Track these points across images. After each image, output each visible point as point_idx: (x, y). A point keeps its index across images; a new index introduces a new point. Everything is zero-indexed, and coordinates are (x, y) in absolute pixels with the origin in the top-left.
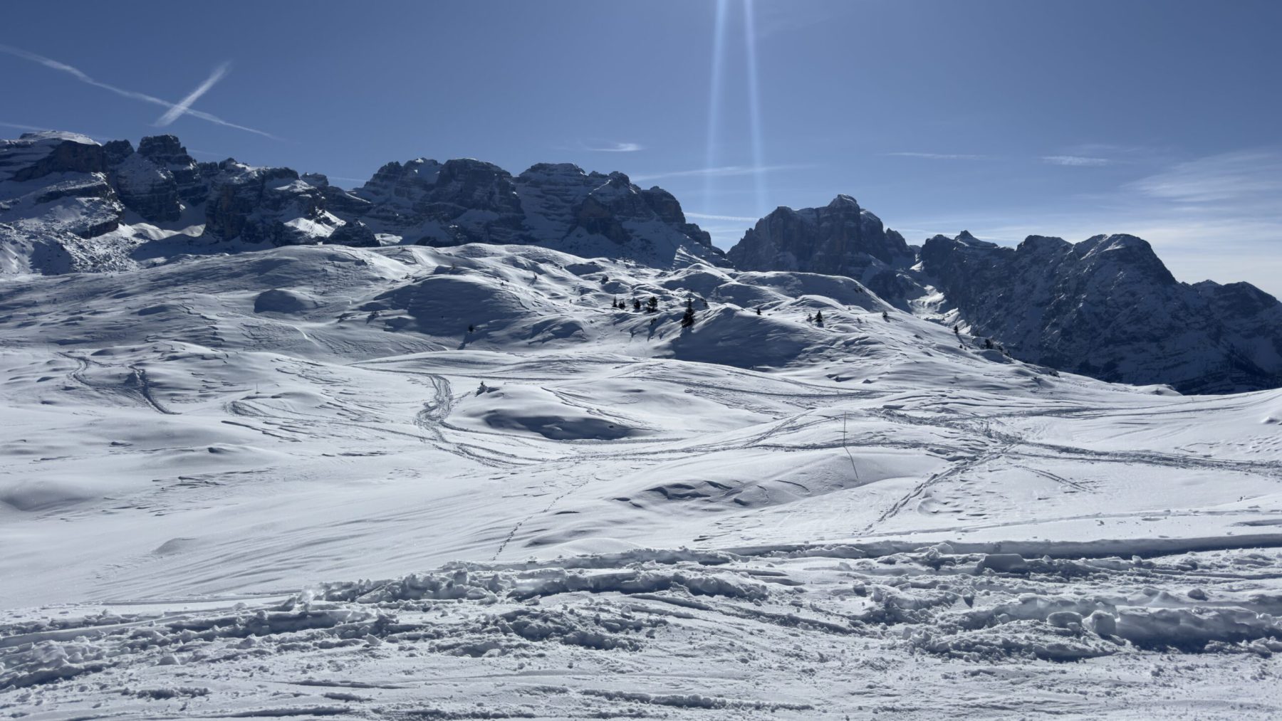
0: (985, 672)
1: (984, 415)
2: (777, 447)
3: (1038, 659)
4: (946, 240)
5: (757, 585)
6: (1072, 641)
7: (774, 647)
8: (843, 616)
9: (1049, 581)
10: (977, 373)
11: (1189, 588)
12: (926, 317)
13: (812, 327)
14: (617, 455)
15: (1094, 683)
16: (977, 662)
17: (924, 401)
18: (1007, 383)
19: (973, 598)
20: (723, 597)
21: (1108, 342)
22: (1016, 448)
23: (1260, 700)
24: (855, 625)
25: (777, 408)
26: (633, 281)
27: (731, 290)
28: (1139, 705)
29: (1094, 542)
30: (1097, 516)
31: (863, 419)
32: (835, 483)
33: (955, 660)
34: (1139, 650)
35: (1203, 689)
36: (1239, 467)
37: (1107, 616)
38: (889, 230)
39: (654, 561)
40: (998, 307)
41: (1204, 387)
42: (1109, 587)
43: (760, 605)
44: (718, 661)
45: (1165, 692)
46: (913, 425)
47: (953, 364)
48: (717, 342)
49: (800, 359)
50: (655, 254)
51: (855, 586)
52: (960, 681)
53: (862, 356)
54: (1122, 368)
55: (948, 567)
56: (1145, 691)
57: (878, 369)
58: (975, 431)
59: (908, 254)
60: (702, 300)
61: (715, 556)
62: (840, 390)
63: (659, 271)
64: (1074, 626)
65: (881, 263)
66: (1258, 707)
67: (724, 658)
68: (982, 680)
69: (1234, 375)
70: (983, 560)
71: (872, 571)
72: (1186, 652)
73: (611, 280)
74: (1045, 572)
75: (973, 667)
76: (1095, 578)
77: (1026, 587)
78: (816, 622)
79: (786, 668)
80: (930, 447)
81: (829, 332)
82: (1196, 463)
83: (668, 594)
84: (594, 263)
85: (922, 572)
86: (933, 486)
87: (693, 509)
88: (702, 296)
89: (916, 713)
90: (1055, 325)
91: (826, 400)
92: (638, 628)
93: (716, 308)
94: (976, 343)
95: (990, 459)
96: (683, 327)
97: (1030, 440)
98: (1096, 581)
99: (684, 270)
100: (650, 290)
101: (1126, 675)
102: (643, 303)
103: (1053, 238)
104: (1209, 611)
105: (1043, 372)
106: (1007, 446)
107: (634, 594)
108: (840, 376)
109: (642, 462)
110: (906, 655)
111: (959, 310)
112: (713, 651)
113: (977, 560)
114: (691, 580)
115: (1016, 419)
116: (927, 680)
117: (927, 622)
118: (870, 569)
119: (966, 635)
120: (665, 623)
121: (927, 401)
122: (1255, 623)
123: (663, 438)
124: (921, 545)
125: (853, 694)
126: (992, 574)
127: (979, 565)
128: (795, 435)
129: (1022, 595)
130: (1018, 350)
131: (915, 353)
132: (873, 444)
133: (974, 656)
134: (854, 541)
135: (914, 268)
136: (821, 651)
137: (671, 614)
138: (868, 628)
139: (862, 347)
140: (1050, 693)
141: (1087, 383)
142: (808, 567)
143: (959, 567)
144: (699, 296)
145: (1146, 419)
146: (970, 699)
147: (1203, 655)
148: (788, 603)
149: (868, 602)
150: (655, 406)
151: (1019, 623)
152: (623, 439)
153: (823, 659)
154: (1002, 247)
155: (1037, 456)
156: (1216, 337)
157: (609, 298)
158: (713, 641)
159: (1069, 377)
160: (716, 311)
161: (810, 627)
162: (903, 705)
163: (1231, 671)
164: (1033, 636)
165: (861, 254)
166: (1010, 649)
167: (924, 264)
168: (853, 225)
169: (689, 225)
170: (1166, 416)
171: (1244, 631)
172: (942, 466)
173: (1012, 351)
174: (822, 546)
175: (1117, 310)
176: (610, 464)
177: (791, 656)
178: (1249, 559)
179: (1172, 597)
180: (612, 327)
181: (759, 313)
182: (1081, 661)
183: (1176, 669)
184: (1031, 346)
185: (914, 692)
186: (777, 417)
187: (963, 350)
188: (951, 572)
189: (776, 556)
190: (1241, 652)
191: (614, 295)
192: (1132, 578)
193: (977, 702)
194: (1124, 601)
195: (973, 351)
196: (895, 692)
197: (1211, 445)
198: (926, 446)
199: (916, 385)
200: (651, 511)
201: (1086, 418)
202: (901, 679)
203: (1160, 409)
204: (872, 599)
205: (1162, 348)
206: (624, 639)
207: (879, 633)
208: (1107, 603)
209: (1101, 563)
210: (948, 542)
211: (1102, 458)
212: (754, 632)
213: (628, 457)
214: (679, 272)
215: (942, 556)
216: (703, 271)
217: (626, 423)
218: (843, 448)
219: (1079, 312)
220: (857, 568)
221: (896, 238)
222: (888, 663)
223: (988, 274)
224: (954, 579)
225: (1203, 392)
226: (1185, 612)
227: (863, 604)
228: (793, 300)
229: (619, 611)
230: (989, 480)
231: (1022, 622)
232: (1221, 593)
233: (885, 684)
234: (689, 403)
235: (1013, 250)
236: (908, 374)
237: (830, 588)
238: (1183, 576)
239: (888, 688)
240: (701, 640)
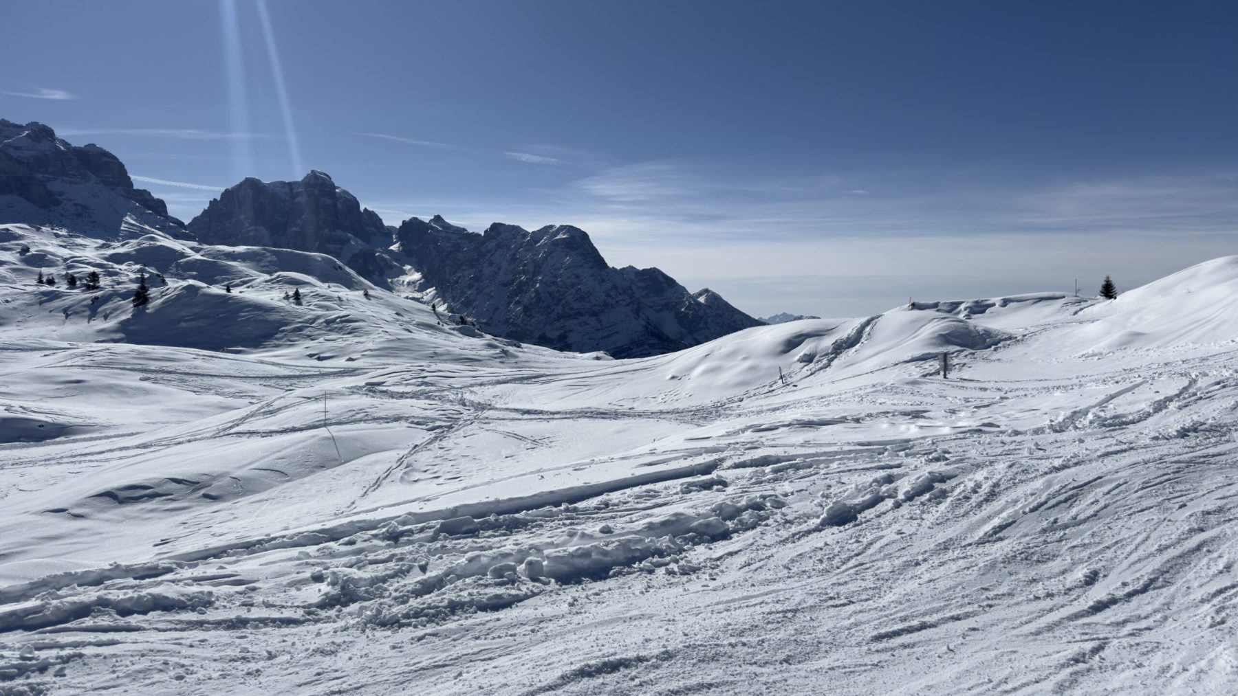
0: (430, 635)
1: (459, 386)
2: (251, 433)
3: (479, 612)
4: (421, 222)
5: (202, 592)
6: (507, 589)
7: (217, 656)
8: (298, 607)
9: (495, 536)
10: (454, 347)
11: (600, 525)
12: (405, 295)
13: (290, 306)
14: (49, 460)
15: (522, 624)
16: (425, 626)
17: (405, 376)
18: (479, 355)
19: (427, 564)
20: (159, 612)
21: (559, 318)
22: (487, 413)
23: (644, 610)
24: (309, 613)
25: (253, 391)
26: (66, 253)
27: (194, 265)
28: (556, 635)
29: (534, 495)
30: (539, 471)
31: (345, 397)
32: (316, 464)
33: (404, 629)
34: (561, 586)
35: (604, 610)
36: (653, 416)
37: (537, 561)
38: (366, 209)
39: (76, 585)
40: (470, 286)
41: (630, 352)
42: (541, 534)
43: (204, 613)
44: (148, 685)
45: (576, 619)
46: (395, 400)
47: (432, 339)
48: (179, 322)
49: (277, 339)
50: (95, 222)
51: (313, 573)
52: (408, 648)
53: (344, 334)
54: (572, 338)
55: (406, 538)
56: (562, 622)
57: (360, 347)
58: (451, 401)
59: (386, 234)
60: (158, 275)
61: (156, 568)
62: (322, 370)
63: (101, 242)
64: (510, 575)
65: (360, 242)
66: (642, 617)
67: (155, 680)
68: (427, 643)
69: (650, 342)
70: (438, 526)
71: (332, 555)
72: (595, 580)
73: (33, 251)
74: (492, 529)
75: (420, 632)
76: (533, 527)
77: (475, 545)
78: (267, 619)
79: (229, 675)
80: (410, 420)
81: (308, 310)
82: (624, 414)
83: (88, 622)
84: (8, 230)
85: (381, 548)
86: (415, 457)
87: (152, 511)
88: (158, 270)
89: (363, 690)
90: (518, 303)
91: (307, 380)
92: (43, 669)
93: (176, 285)
94: (452, 319)
95: (465, 426)
96: (135, 306)
97: (498, 406)
98: (534, 530)
99: (134, 242)
100: (89, 264)
101: (548, 611)
102: (80, 279)
103: (513, 226)
104: (613, 542)
105: (509, 345)
106: (479, 413)
107: (41, 630)
108: (322, 355)
109: (83, 465)
110: (358, 633)
111: (436, 289)
112: (141, 675)
113: (433, 527)
114: (119, 602)
115: (487, 387)
116: (376, 655)
117: (382, 597)
118: (330, 553)
119: (414, 603)
120: (81, 656)
121: (407, 376)
122: (645, 546)
123: (112, 434)
124: (384, 520)
125: (300, 686)
126: (446, 538)
127: (435, 532)
128: (272, 419)
129: (470, 555)
130: (488, 327)
131: (395, 329)
132: (355, 421)
133: (422, 621)
134: (318, 527)
135: (392, 248)
136: (269, 649)
137: (90, 644)
138: (323, 614)
139: (344, 325)
140: (486, 642)
141: (545, 353)
142: (264, 562)
143: (417, 536)
144: (155, 272)
145: (588, 381)
146: (414, 664)
147: (608, 580)
148: (238, 603)
149: (324, 588)
150: (101, 398)
151: (464, 581)
152: (58, 439)
153: (271, 656)
154: (471, 232)
155: (504, 419)
156: (637, 312)
157: (32, 273)
158: (143, 664)
159: (530, 348)
160: (176, 288)
161: (260, 625)
162: (350, 685)
163: (627, 590)
164: (475, 591)
165: (339, 232)
166: (455, 608)
167: (401, 245)
168: (329, 202)
169: (138, 191)
170: (602, 378)
171: (637, 554)
172: (422, 436)
173: (483, 326)
174: (284, 537)
175: (566, 290)
176: (39, 471)
177: (236, 661)
178: (644, 494)
179: (588, 535)
180: (37, 307)
181: (228, 290)
182: (513, 606)
183: (587, 597)
184: (499, 321)
185: (362, 669)
186: (254, 401)
187: (440, 326)
188: (410, 543)
189: (232, 555)
190: (634, 572)
191: (38, 270)
192: (561, 522)
193: (420, 665)
194: (551, 545)
195: (449, 327)
196: (343, 674)
197: (634, 400)
198: (407, 419)
199: (398, 361)
200: (98, 519)
201: (543, 384)
202: (350, 659)
203: (597, 372)
204: (328, 585)
205: (600, 321)
206: (23, 685)
207: (334, 616)
208: (538, 549)
209: (539, 513)
210: (410, 514)
211: (556, 416)
212: (194, 644)
213: (65, 460)
214: (127, 243)
215: (401, 528)
216: (158, 244)
217: (61, 420)
218: (324, 428)
219: (537, 291)
220: (317, 554)
221: (373, 218)
222: (339, 645)
223: (460, 256)
224: (412, 549)
225: (629, 357)
226: (595, 546)
227: (320, 590)
228: (267, 277)
229: (17, 654)
230: (464, 445)
231: (467, 580)
232: (623, 525)
233: (334, 668)
234: (146, 392)
235: (480, 235)
236: (391, 350)
237: (285, 580)
238: (598, 515)
239: (336, 671)
240: (127, 666)
